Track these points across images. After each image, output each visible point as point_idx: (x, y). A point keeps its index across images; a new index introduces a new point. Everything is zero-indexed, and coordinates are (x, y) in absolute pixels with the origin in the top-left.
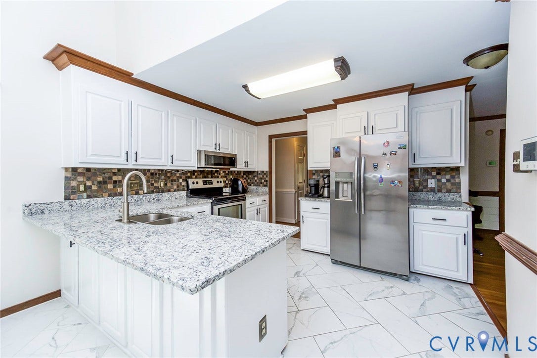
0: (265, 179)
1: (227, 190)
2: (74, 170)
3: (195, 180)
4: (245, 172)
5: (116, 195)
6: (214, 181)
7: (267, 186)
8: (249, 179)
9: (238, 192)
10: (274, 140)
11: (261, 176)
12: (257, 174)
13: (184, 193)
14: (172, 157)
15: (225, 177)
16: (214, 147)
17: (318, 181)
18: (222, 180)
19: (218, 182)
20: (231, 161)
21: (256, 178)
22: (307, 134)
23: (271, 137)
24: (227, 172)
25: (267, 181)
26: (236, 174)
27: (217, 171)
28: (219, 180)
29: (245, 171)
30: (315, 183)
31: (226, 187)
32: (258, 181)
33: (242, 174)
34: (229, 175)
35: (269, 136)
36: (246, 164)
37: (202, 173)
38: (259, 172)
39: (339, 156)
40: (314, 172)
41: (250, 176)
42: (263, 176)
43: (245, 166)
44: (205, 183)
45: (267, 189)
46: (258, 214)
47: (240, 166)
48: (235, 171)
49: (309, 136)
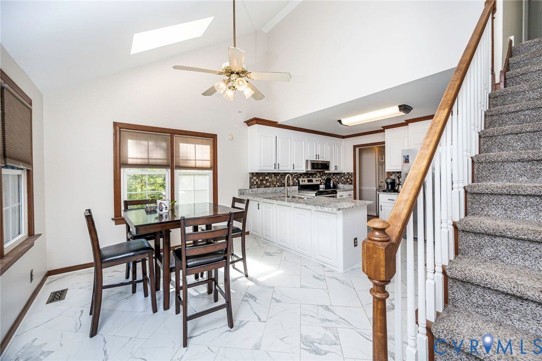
0: (351, 178)
1: (322, 187)
2: (253, 173)
3: (303, 179)
4: (335, 174)
5: (267, 187)
6: (314, 180)
7: (352, 184)
9: (330, 188)
10: (357, 149)
11: (347, 177)
12: (344, 175)
13: (297, 187)
14: (294, 165)
15: (321, 177)
16: (315, 157)
17: (394, 180)
18: (319, 179)
19: (316, 181)
20: (326, 166)
21: (343, 178)
22: (385, 144)
24: (322, 174)
25: (352, 180)
27: (315, 173)
28: (317, 179)
30: (392, 181)
31: (321, 184)
32: (344, 180)
33: (333, 175)
35: (354, 146)
36: (336, 167)
37: (307, 174)
38: (346, 174)
39: (408, 162)
40: (391, 173)
41: (339, 177)
42: (349, 177)
43: (335, 169)
44: (309, 181)
45: (352, 186)
47: (332, 170)
48: (328, 173)
49: (387, 145)
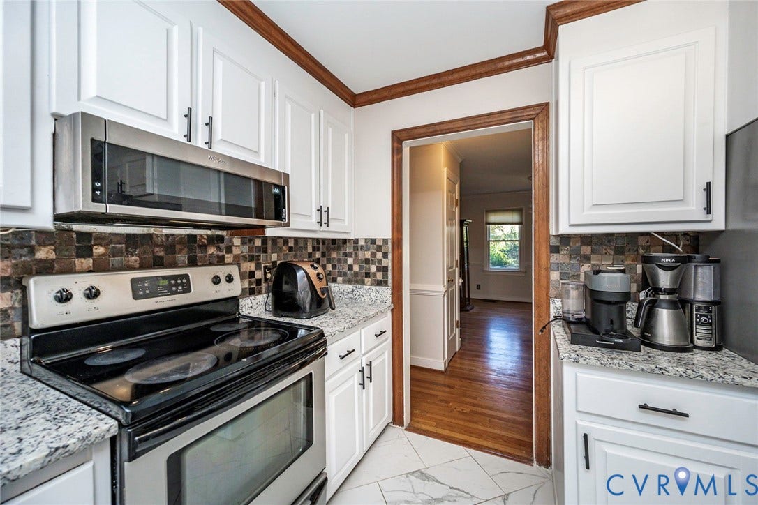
0: (380, 261)
4: (318, 242)
6: (201, 275)
7: (386, 283)
8: (329, 261)
10: (406, 146)
11: (368, 255)
12: (356, 249)
15: (251, 258)
18: (235, 269)
19: (216, 280)
21: (350, 261)
23: (398, 137)
24: (258, 243)
25: (385, 269)
26: (291, 249)
27: (215, 240)
28: (222, 271)
29: (318, 240)
31: (250, 293)
32: (356, 268)
33: (310, 250)
34: (265, 251)
35: (393, 133)
36: (324, 215)
38: (362, 243)
41: (334, 255)
42: (373, 255)
43: (320, 223)
45: (386, 293)
46: (367, 381)
47: (302, 222)
48: (286, 240)
